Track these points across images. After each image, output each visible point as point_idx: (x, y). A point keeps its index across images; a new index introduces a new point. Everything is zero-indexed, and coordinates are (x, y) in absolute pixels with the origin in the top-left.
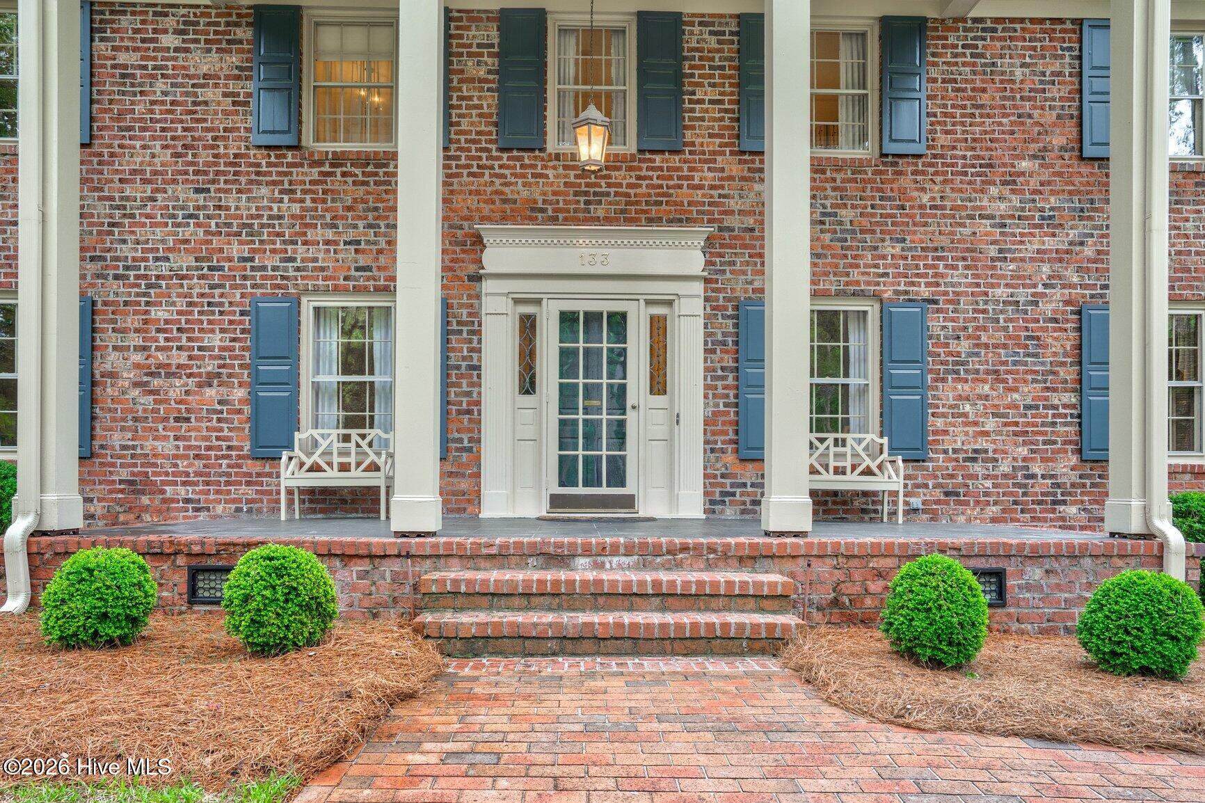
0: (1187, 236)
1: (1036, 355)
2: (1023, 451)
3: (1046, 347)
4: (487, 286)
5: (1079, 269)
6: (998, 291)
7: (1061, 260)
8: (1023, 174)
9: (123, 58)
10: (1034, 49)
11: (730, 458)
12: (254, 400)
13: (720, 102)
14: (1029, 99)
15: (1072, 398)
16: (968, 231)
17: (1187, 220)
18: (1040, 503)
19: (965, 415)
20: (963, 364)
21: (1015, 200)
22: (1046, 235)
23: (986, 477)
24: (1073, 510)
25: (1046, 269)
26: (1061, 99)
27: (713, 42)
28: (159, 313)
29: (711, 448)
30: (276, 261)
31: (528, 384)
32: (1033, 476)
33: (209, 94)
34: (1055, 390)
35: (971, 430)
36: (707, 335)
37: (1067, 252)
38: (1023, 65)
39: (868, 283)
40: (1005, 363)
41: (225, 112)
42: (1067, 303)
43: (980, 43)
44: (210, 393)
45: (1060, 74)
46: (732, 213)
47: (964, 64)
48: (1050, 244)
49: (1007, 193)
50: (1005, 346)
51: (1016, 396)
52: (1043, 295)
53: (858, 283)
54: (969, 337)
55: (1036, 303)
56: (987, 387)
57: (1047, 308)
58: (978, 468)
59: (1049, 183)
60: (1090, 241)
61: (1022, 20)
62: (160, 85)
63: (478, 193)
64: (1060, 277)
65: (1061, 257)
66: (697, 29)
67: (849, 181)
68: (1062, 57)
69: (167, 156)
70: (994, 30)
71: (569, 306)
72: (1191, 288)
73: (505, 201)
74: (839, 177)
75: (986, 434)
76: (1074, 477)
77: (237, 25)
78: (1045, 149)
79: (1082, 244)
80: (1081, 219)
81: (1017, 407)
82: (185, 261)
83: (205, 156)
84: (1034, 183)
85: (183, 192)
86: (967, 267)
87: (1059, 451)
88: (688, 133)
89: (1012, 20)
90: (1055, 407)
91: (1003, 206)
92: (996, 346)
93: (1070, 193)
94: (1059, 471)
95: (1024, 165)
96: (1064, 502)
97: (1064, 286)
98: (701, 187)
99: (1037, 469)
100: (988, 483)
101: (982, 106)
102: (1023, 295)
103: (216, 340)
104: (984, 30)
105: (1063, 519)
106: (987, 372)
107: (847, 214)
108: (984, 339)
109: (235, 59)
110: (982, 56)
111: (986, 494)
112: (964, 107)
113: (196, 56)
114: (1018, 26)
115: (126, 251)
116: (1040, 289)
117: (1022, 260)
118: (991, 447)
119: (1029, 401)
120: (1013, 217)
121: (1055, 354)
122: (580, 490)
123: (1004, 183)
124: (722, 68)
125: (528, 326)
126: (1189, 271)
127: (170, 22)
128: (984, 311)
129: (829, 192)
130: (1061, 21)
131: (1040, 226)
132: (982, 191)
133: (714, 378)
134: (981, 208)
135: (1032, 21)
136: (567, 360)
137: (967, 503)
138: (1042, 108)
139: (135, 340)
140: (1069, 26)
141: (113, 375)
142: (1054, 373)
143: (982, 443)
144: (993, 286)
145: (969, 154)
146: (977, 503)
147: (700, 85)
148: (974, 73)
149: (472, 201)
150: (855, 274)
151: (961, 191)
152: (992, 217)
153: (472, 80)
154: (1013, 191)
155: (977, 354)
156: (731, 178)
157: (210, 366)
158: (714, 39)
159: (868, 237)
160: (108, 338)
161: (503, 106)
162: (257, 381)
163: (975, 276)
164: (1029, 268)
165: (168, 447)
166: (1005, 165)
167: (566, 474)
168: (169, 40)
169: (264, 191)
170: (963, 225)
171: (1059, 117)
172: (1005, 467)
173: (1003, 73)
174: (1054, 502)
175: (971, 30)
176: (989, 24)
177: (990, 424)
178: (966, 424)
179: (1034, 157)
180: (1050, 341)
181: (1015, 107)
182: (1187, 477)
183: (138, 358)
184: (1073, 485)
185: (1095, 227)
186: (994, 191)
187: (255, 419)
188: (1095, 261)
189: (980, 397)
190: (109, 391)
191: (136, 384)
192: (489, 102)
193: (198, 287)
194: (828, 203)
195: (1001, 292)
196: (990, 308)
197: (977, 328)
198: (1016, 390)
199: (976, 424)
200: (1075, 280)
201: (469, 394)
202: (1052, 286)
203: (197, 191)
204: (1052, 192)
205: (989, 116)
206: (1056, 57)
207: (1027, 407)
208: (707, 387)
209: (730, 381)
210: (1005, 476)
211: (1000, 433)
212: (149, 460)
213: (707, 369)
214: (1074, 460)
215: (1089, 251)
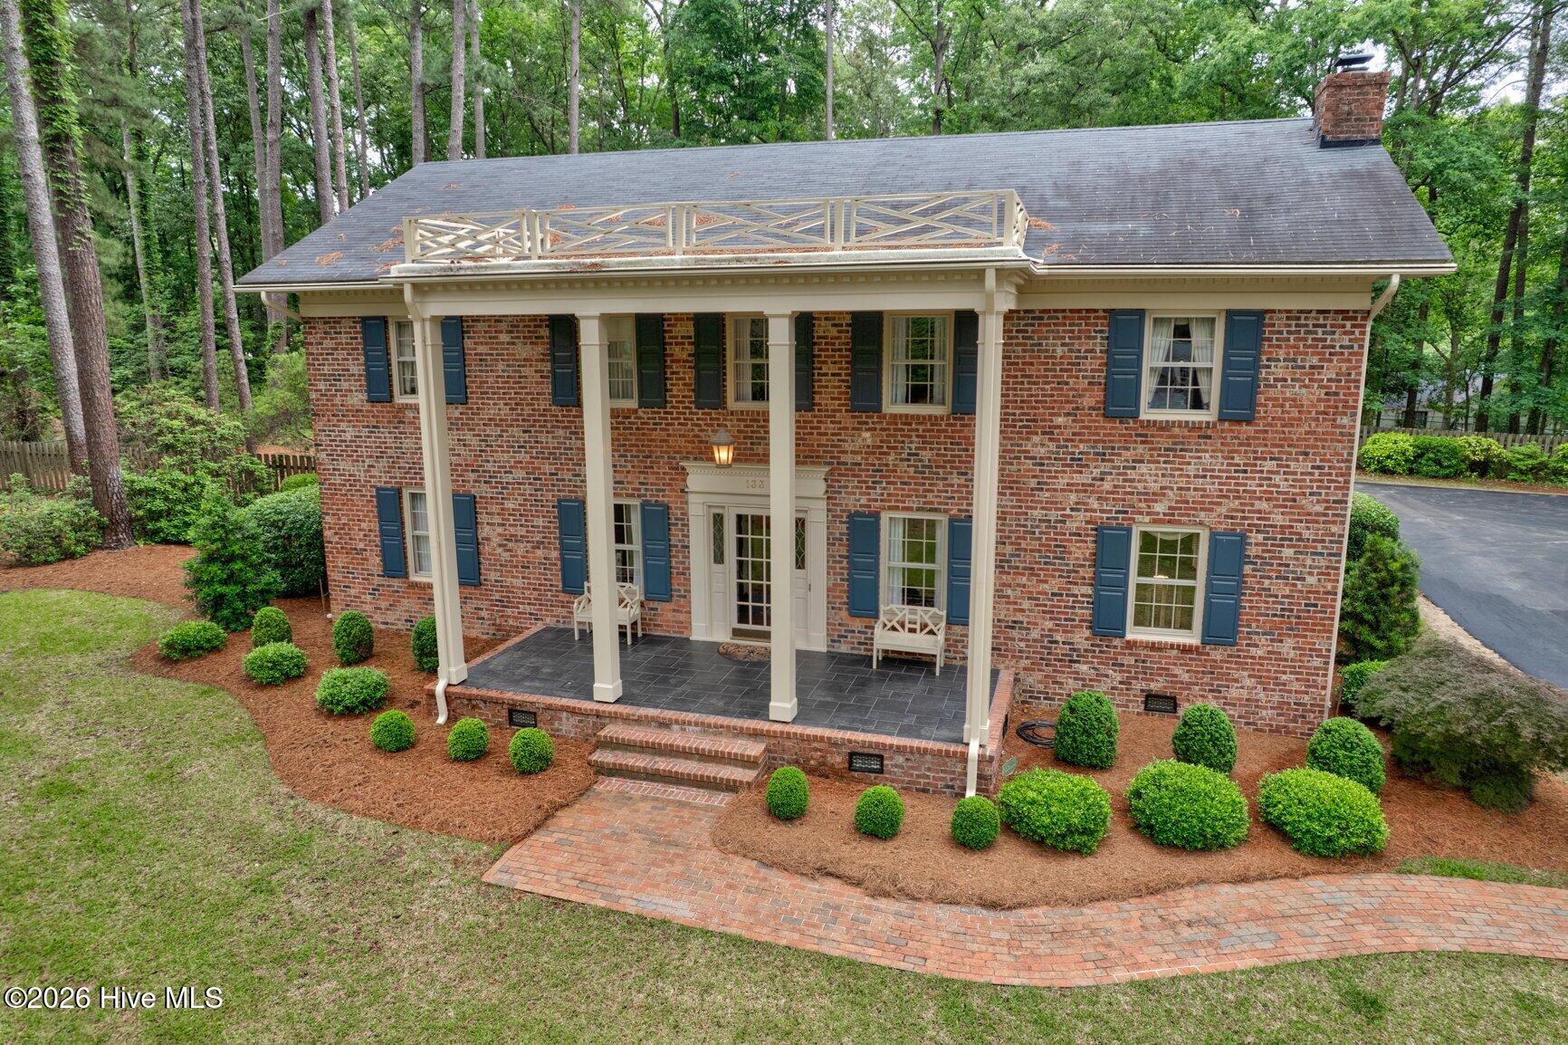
0: (1188, 476)
1: (1063, 558)
2: (1049, 624)
3: (1070, 553)
4: (691, 498)
5: (1099, 498)
6: (1035, 512)
7: (1085, 491)
8: (1059, 427)
9: (481, 349)
10: (1072, 331)
11: (844, 614)
12: (562, 559)
13: (840, 375)
14: (1066, 370)
15: (1089, 590)
16: (1015, 467)
17: (1189, 464)
18: (1060, 660)
19: (1008, 597)
20: (1008, 561)
21: (1052, 446)
22: (1075, 472)
23: (1021, 640)
24: (1084, 668)
25: (1073, 497)
26: (1092, 370)
27: (834, 332)
28: (510, 505)
29: (832, 607)
30: (568, 476)
31: (719, 558)
32: (1056, 642)
33: (526, 371)
34: (1076, 584)
35: (1011, 607)
36: (829, 534)
37: (1091, 485)
38: (1063, 345)
39: (939, 503)
40: (1039, 563)
41: (537, 383)
42: (1087, 522)
43: (1030, 329)
44: (539, 553)
45: (1092, 351)
46: (846, 452)
47: (1017, 345)
48: (1077, 478)
49: (1046, 442)
50: (1040, 551)
51: (1046, 586)
52: (1070, 516)
53: (932, 503)
54: (1012, 544)
55: (1064, 522)
56: (1024, 579)
57: (1072, 525)
58: (1015, 634)
59: (1079, 434)
60: (1109, 477)
61: (1064, 311)
62: (501, 366)
63: (684, 436)
64: (1084, 504)
65: (1085, 489)
66: (823, 323)
67: (929, 431)
68: (1095, 338)
69: (506, 410)
70: (1042, 318)
71: (743, 512)
72: (1189, 515)
73: (701, 442)
74: (921, 428)
75: (1023, 611)
76: (1087, 645)
77: (540, 326)
78: (1077, 408)
79: (1102, 480)
80: (1103, 460)
81: (1046, 594)
82: (521, 474)
83: (528, 410)
84: (1068, 433)
85: (516, 431)
86: (1012, 494)
87: (1076, 626)
88: (817, 397)
89: (1055, 311)
90: (1076, 596)
91: (1042, 450)
92: (1032, 551)
93: (1095, 441)
94: (1075, 640)
95: (1060, 420)
96: (1078, 662)
97: (1086, 510)
98: (826, 434)
99: (1059, 637)
100: (1023, 644)
101: (1031, 376)
102: (1054, 515)
103: (540, 522)
104: (1033, 318)
105: (1077, 673)
106: (1025, 568)
107: (926, 455)
108: (1023, 546)
109: (540, 349)
110: (1031, 338)
111: (1020, 651)
112: (1016, 377)
113: (519, 346)
114: (1060, 315)
115: (489, 466)
116: (1068, 512)
117: (1055, 490)
118: (1025, 620)
119: (1056, 591)
120: (1050, 458)
121: (1077, 559)
122: (750, 627)
123: (1043, 433)
124: (840, 350)
125: (718, 520)
126: (1187, 502)
127: (503, 326)
128: (1025, 526)
129: (914, 439)
130: (1096, 311)
131: (1071, 466)
132: (1028, 439)
133: (834, 562)
134: (1028, 452)
135: (1071, 311)
136: (741, 544)
137: (1006, 656)
138: (1077, 377)
139: (497, 520)
140: (1102, 314)
141: (488, 539)
142: (1076, 572)
143: (1019, 617)
144: (1031, 508)
145: (1018, 412)
146: (1013, 657)
147: (825, 362)
148: (1024, 351)
149: (682, 442)
150: (930, 497)
151: (1011, 439)
152: (1035, 458)
153: (679, 361)
154: (1050, 440)
155: (1019, 556)
156: (846, 429)
157: (538, 537)
158: (835, 329)
159: (941, 471)
160: (483, 518)
161: (698, 378)
162: (564, 548)
163: (1018, 501)
164: (1059, 497)
165: (519, 582)
166: (1044, 420)
167: (743, 617)
168: (504, 337)
169: (561, 432)
170: (1012, 464)
171: (1090, 383)
172: (1035, 634)
173: (1047, 351)
174: (1071, 661)
175: (1023, 318)
176: (1037, 314)
177: (1026, 605)
178: (1007, 603)
179: (1068, 414)
180: (1073, 549)
181: (1055, 376)
182: (1175, 652)
183: (500, 530)
184: (1086, 651)
185: (1114, 468)
186: (1036, 439)
187: (563, 570)
188: (1112, 493)
189: (1019, 585)
190: (486, 549)
191: (500, 545)
192: (689, 376)
193: (528, 490)
194: (913, 446)
195: (1037, 513)
196: (1029, 523)
197: (1018, 538)
198: (1046, 582)
199: (1015, 603)
200: (1096, 506)
201: (683, 563)
202: (1078, 510)
203: (525, 432)
204: (1081, 441)
205: (1035, 383)
206: (1089, 338)
207: (1053, 594)
208: (828, 567)
209: (845, 564)
210: (1035, 641)
211: (1031, 611)
212: (510, 589)
213: (829, 556)
214: (1087, 633)
215: (1107, 486)
